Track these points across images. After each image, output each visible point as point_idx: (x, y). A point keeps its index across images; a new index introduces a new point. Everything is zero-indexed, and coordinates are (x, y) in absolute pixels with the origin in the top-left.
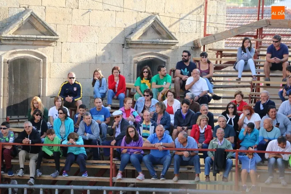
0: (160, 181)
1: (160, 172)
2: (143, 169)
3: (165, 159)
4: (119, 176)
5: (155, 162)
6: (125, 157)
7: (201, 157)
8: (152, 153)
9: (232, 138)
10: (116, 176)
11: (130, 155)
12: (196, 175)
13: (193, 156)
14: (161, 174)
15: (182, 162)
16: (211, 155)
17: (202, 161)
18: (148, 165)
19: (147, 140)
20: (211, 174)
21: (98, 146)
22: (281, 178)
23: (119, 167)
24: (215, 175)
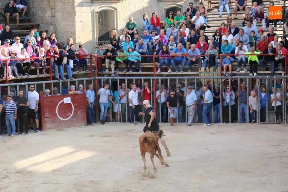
0: (181, 73)
1: (180, 68)
2: (171, 67)
3: (183, 61)
4: (159, 71)
5: (177, 63)
6: (162, 61)
7: (202, 59)
8: (175, 58)
9: (218, 48)
10: (157, 71)
11: (164, 60)
12: (200, 69)
13: (198, 59)
14: (181, 69)
15: (192, 63)
16: (207, 58)
17: (202, 61)
18: (174, 65)
19: (173, 51)
20: (207, 68)
21: (147, 56)
22: (244, 68)
23: (158, 66)
24: (209, 68)
